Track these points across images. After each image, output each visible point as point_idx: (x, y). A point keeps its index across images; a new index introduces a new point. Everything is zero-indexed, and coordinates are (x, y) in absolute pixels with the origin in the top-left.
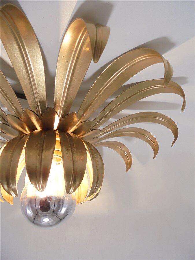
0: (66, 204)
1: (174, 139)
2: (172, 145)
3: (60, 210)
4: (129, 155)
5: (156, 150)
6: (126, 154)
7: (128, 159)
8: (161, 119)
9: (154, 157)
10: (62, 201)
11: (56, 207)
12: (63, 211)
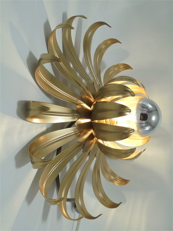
0: (145, 103)
1: (106, 25)
2: (111, 27)
3: (149, 108)
4: (117, 66)
5: (114, 41)
6: (116, 69)
7: (122, 67)
8: (90, 34)
9: (120, 43)
10: (142, 105)
11: (145, 109)
12: (150, 106)
